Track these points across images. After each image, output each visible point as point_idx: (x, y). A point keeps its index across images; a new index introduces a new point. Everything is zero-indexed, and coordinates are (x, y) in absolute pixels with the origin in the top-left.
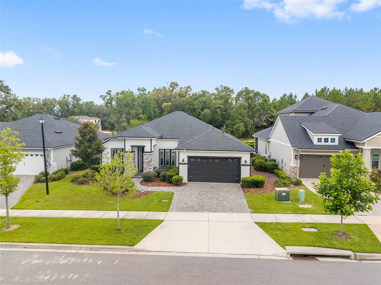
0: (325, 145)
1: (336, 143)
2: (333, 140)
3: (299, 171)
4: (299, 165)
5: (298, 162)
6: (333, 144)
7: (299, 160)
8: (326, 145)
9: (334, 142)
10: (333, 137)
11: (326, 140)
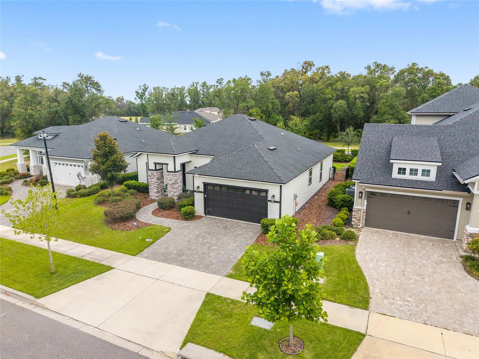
0: (411, 179)
1: (432, 177)
2: (426, 172)
3: (364, 217)
4: (365, 208)
5: (363, 203)
6: (425, 178)
7: (366, 201)
8: (413, 179)
9: (428, 175)
10: (427, 168)
11: (414, 172)
